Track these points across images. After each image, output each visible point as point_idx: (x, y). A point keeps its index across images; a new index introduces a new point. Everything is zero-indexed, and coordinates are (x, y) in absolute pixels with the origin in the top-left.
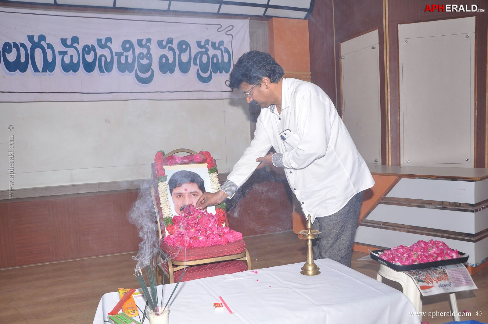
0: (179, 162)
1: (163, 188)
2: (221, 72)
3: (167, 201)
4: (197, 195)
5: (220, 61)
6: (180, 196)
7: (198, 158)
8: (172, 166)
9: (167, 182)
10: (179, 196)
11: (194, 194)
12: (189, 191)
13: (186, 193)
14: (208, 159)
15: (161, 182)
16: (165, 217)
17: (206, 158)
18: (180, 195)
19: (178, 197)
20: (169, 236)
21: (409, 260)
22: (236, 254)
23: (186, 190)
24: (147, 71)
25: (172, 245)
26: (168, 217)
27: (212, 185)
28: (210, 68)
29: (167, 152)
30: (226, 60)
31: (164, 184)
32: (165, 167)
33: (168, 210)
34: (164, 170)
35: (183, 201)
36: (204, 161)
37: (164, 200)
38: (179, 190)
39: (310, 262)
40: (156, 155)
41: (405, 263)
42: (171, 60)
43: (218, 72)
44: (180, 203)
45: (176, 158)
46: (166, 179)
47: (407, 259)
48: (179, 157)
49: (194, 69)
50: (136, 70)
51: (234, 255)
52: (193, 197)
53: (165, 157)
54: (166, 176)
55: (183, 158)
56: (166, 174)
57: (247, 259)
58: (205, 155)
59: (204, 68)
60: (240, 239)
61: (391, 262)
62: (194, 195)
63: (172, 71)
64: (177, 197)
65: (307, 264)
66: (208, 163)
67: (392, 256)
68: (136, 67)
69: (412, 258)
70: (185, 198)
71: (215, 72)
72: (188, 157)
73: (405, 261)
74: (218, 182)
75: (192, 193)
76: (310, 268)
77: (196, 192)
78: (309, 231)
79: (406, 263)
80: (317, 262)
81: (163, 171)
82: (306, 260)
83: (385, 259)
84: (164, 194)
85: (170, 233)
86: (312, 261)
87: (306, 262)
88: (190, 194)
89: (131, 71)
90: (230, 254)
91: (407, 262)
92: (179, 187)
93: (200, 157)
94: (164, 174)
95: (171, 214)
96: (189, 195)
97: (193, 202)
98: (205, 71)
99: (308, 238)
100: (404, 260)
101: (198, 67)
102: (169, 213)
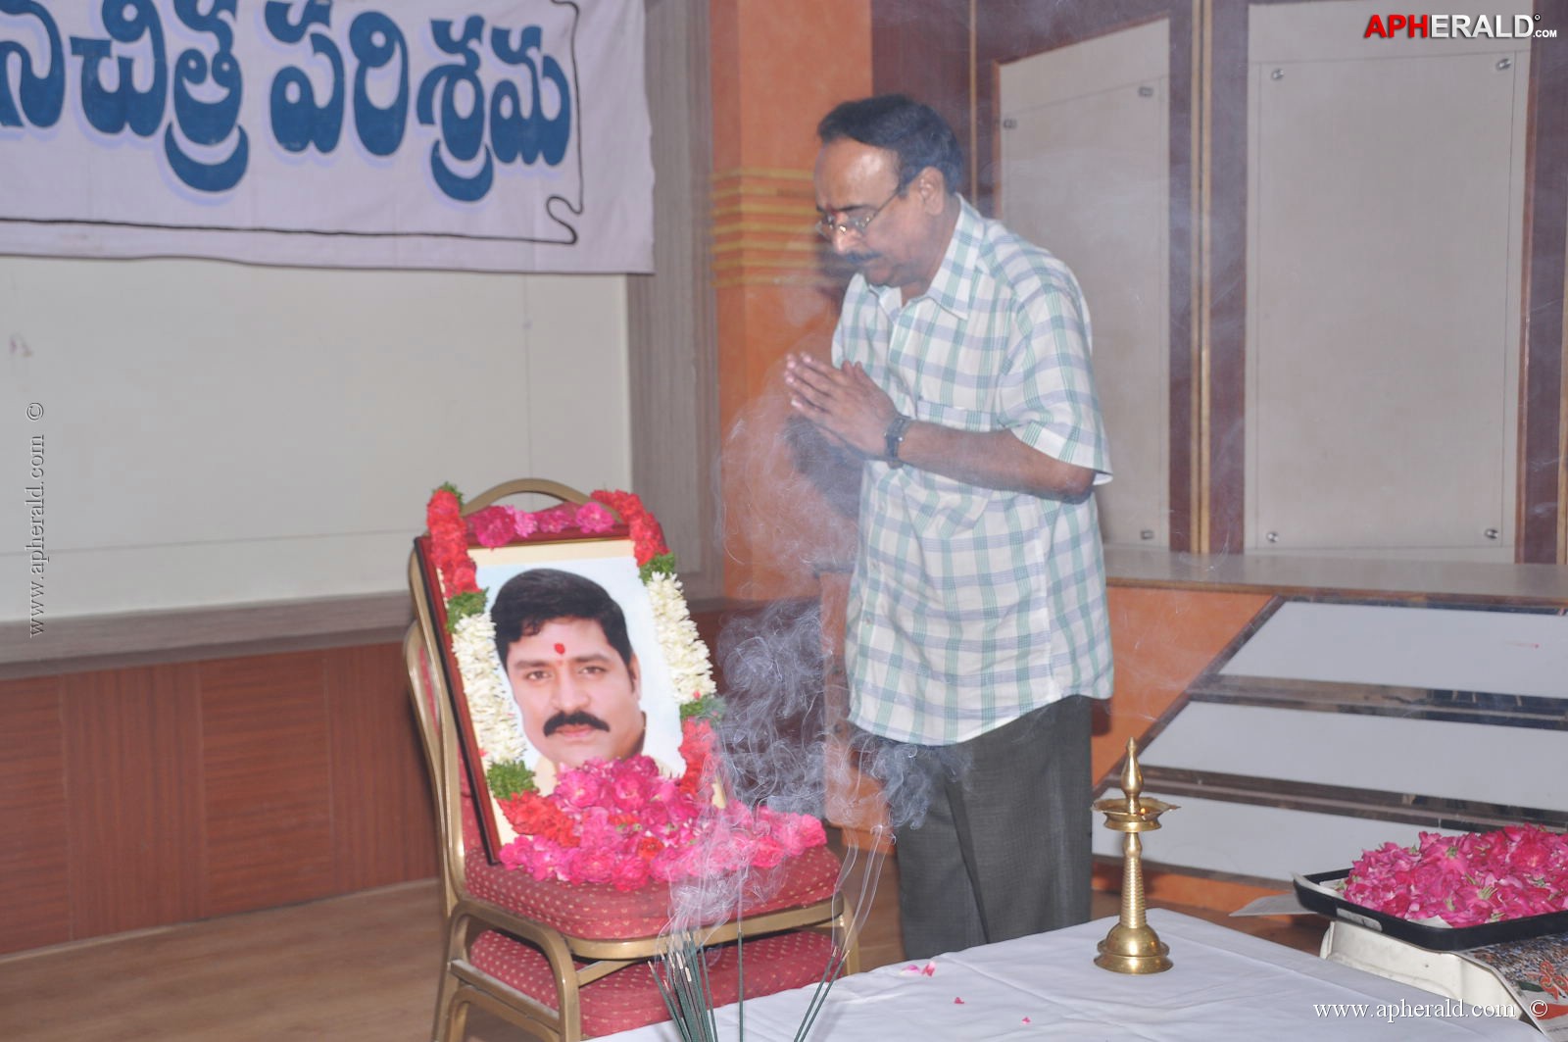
0: (525, 535)
1: (476, 640)
2: (529, 160)
3: (501, 695)
4: (603, 670)
5: (526, 110)
6: (539, 675)
7: (597, 516)
8: (497, 551)
9: (487, 615)
10: (536, 673)
11: (590, 666)
12: (571, 652)
13: (560, 663)
14: (636, 524)
15: (470, 615)
16: (498, 760)
17: (628, 518)
18: (539, 670)
19: (533, 677)
20: (519, 842)
21: (1465, 908)
22: (816, 903)
23: (560, 649)
24: (221, 134)
25: (560, 877)
26: (511, 763)
27: (661, 628)
28: (487, 138)
29: (470, 491)
30: (551, 109)
31: (480, 626)
32: (473, 554)
33: (508, 734)
34: (472, 566)
35: (555, 696)
36: (617, 532)
37: (486, 691)
38: (536, 647)
39: (1133, 923)
40: (429, 505)
41: (1459, 920)
42: (322, 97)
43: (519, 160)
44: (545, 701)
45: (514, 514)
46: (484, 602)
47: (1461, 905)
48: (523, 515)
49: (420, 138)
50: (170, 127)
51: (808, 906)
52: (590, 676)
53: (466, 512)
54: (483, 593)
55: (539, 517)
56: (481, 583)
57: (842, 924)
58: (619, 508)
59: (461, 137)
60: (818, 841)
61: (1398, 915)
62: (592, 670)
63: (328, 143)
64: (527, 677)
65: (1122, 926)
66: (639, 540)
67: (1391, 896)
68: (170, 114)
69: (1471, 902)
70: (557, 681)
71: (508, 159)
72: (558, 513)
73: (1457, 910)
74: (686, 612)
75: (580, 660)
76: (1133, 946)
77: (598, 657)
78: (1132, 802)
79: (1461, 919)
80: (1159, 919)
81: (472, 572)
82: (1119, 909)
83: (1369, 905)
84: (485, 665)
85: (515, 827)
86: (1142, 917)
87: (1115, 920)
88: (581, 667)
89: (145, 129)
90: (794, 903)
91: (1462, 915)
92: (530, 635)
93: (603, 516)
94: (471, 585)
95: (519, 750)
96: (572, 672)
97: (590, 698)
98: (465, 152)
99: (1126, 827)
100: (1451, 907)
101: (436, 132)
102: (512, 744)
